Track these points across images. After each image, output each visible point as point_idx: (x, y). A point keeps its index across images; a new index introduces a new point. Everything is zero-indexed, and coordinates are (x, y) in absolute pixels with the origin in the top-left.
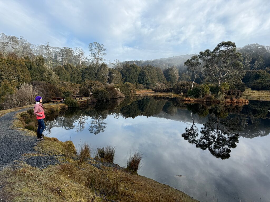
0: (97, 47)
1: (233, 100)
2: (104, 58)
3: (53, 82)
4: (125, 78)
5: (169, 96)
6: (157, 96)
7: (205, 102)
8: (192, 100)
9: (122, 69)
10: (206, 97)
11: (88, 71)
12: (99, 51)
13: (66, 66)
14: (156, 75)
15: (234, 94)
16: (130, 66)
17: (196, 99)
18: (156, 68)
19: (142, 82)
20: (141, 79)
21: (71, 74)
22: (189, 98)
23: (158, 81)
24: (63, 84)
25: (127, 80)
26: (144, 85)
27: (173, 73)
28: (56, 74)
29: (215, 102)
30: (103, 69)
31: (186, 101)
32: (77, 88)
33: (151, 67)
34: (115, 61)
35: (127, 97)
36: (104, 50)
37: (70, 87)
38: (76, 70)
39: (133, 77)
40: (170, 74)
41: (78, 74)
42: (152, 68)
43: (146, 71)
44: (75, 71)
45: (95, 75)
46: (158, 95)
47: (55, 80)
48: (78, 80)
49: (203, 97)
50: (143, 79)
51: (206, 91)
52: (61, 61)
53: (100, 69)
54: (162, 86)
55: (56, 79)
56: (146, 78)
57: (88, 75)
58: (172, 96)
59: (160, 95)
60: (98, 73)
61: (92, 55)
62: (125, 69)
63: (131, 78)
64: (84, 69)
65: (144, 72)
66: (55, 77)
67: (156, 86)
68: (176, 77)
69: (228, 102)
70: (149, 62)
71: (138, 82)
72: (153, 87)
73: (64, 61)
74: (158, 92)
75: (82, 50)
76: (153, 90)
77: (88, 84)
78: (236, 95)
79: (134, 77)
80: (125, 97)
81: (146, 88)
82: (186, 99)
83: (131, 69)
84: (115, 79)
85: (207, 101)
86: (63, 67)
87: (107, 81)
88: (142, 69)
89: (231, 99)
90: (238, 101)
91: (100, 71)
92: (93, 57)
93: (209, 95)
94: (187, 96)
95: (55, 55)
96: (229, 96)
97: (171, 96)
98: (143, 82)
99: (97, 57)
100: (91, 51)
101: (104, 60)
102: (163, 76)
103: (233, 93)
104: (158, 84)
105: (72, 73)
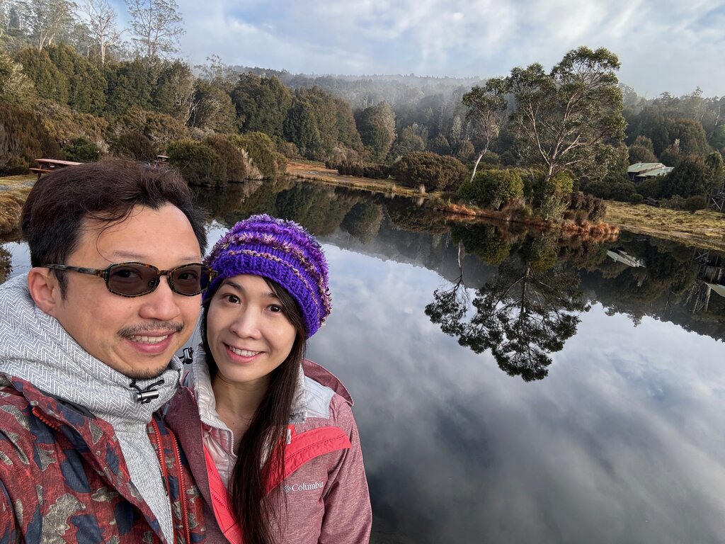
0: (154, 7)
1: (583, 224)
2: (176, 46)
3: (14, 99)
4: (245, 117)
5: (385, 190)
6: (349, 188)
7: (508, 223)
8: (473, 212)
9: (236, 89)
10: (512, 208)
11: (129, 78)
12: (160, 20)
13: (54, 50)
14: (336, 120)
15: (586, 207)
16: (262, 84)
17: (481, 212)
18: (336, 102)
19: (296, 137)
20: (292, 127)
21: (72, 81)
22: (464, 207)
23: (340, 140)
24: (46, 110)
25: (250, 125)
26: (299, 146)
27: (381, 124)
28: (23, 72)
29: (536, 225)
30: (177, 78)
31: (455, 213)
32: (94, 129)
33: (322, 95)
34: (208, 59)
35: (266, 180)
36: (177, 19)
37: (70, 122)
38: (88, 70)
39: (270, 117)
40: (372, 123)
41: (95, 82)
42: (326, 100)
43: (308, 103)
44: (86, 74)
45: (151, 95)
46: (352, 185)
47: (20, 92)
48: (93, 103)
49: (502, 206)
50: (298, 129)
51: (513, 189)
52: (30, 37)
53: (169, 78)
54: (349, 156)
55: (23, 90)
56: (308, 126)
57: (126, 91)
58: (394, 192)
59: (358, 184)
60: (159, 89)
61: (139, 29)
62: (246, 88)
63: (264, 121)
64: (116, 71)
65: (302, 106)
66: (20, 84)
67: (336, 154)
68: (388, 135)
69: (570, 230)
70: (306, 79)
71: (282, 137)
72: (327, 156)
73: (43, 36)
74: (348, 174)
75: (109, 8)
76: (328, 166)
77: (136, 120)
78: (591, 210)
79: (272, 118)
80: (263, 179)
81: (305, 156)
82: (455, 208)
83: (266, 91)
84: (213, 115)
85: (512, 221)
86: (47, 54)
87: (187, 118)
88: (297, 96)
89: (578, 222)
90: (594, 228)
91: (167, 83)
92: (139, 37)
93: (520, 202)
94: (455, 200)
95: (12, 12)
96: (572, 211)
97: (390, 193)
98: (299, 138)
99: (152, 39)
100: (133, 15)
101: (176, 50)
102: (354, 127)
103: (583, 203)
104: (340, 151)
105: (77, 77)
